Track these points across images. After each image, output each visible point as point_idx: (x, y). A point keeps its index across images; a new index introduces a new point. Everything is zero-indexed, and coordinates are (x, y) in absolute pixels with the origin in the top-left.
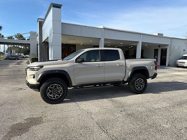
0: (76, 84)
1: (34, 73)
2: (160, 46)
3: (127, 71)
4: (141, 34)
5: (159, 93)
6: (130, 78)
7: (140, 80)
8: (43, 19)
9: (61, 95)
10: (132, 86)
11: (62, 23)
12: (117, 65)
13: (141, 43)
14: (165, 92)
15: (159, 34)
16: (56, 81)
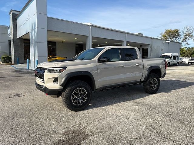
0: (99, 87)
1: (56, 75)
2: (141, 45)
3: (145, 71)
4: (126, 33)
5: (170, 92)
6: (147, 78)
7: (155, 79)
8: (19, 12)
9: (85, 100)
10: (148, 86)
11: (48, 17)
12: (136, 65)
13: (126, 42)
14: (174, 90)
15: (139, 34)
16: (81, 85)
